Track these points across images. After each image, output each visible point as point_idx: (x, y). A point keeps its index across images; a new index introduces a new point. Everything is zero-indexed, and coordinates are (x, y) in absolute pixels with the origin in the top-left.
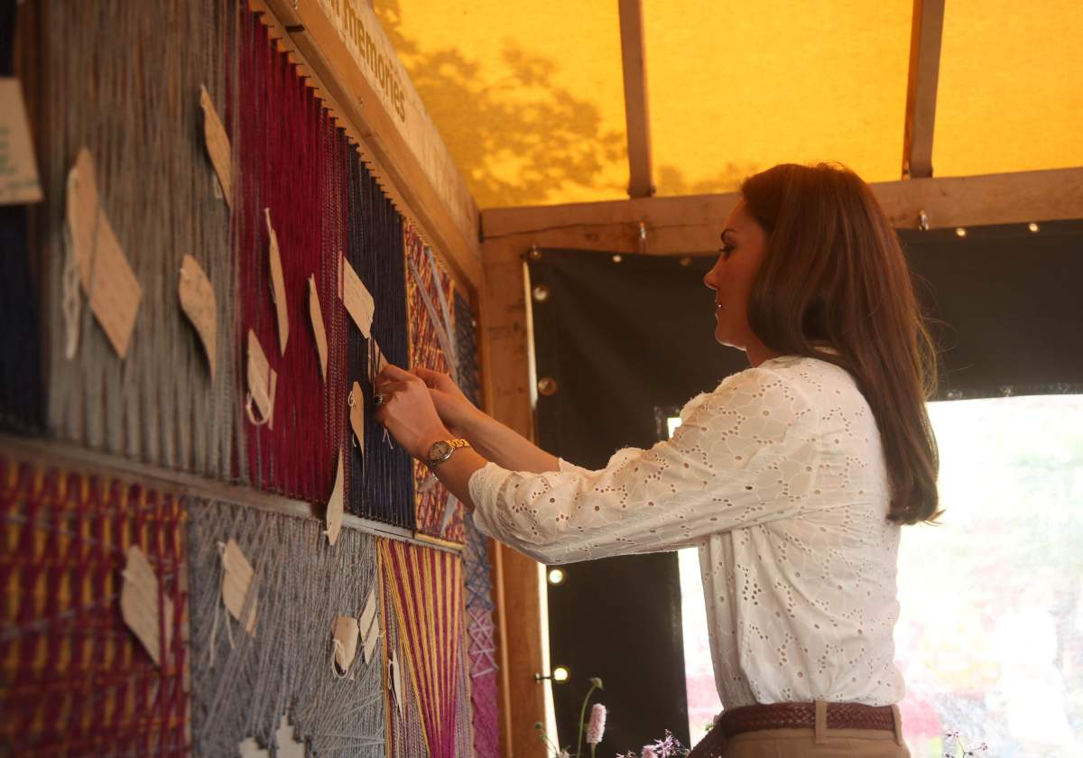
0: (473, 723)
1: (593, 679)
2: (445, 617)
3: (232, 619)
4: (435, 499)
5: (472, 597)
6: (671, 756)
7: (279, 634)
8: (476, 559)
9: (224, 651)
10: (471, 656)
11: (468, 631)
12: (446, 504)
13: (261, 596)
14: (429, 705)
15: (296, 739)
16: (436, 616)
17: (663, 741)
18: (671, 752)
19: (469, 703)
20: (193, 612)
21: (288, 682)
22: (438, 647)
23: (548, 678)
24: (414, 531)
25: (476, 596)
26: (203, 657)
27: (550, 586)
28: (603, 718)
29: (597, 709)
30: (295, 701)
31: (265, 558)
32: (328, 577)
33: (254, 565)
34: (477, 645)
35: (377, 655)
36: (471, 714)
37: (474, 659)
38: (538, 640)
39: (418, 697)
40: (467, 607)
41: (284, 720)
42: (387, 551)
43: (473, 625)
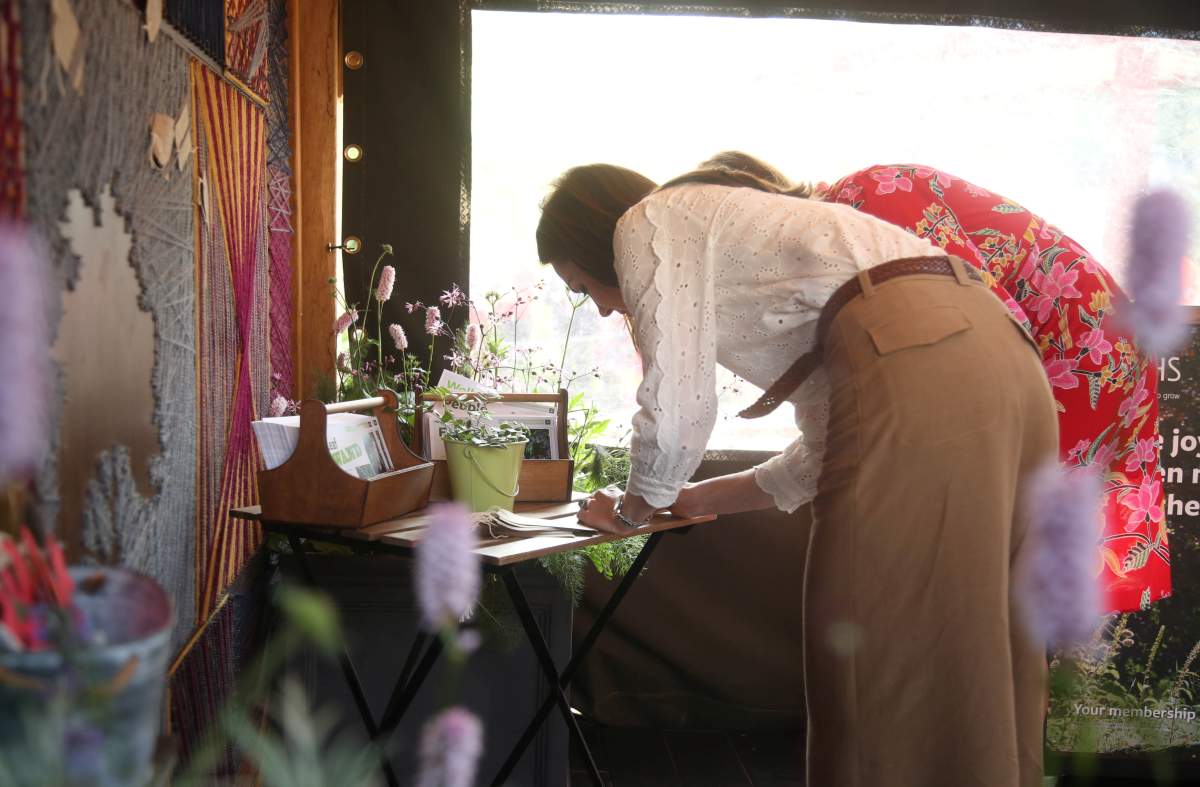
0: (270, 271)
1: (384, 246)
2: (249, 161)
3: (62, 69)
4: (244, 44)
5: (272, 156)
6: (456, 306)
7: (103, 105)
8: (278, 122)
9: (55, 96)
10: (270, 211)
11: (268, 186)
12: (253, 53)
13: (87, 59)
14: (233, 235)
15: (118, 211)
16: (242, 157)
17: (451, 291)
18: (458, 302)
19: (267, 254)
20: (25, 46)
21: (112, 155)
22: (242, 186)
23: (340, 247)
24: (223, 67)
25: (276, 157)
26: (35, 92)
27: (347, 162)
28: (393, 279)
29: (388, 270)
30: (117, 174)
31: (90, 24)
32: (147, 73)
33: (81, 26)
34: (275, 203)
35: (189, 169)
36: (268, 264)
37: (273, 214)
38: (333, 212)
39: (223, 224)
40: (268, 163)
41: (107, 187)
42: (199, 74)
43: (273, 183)
